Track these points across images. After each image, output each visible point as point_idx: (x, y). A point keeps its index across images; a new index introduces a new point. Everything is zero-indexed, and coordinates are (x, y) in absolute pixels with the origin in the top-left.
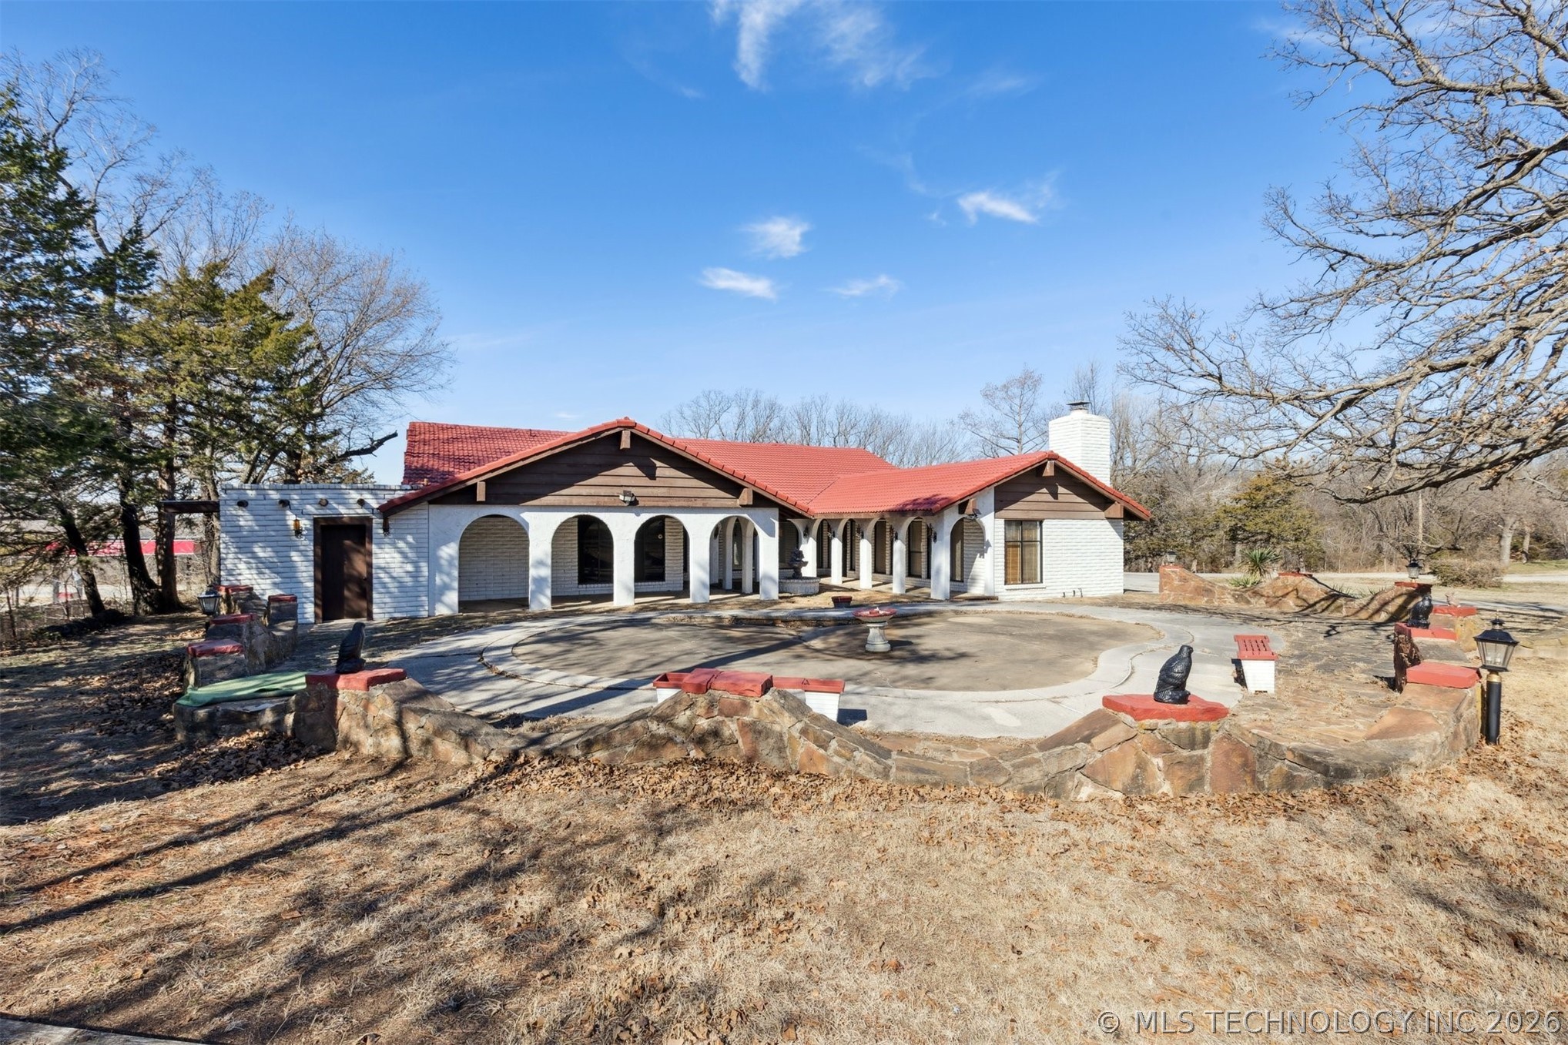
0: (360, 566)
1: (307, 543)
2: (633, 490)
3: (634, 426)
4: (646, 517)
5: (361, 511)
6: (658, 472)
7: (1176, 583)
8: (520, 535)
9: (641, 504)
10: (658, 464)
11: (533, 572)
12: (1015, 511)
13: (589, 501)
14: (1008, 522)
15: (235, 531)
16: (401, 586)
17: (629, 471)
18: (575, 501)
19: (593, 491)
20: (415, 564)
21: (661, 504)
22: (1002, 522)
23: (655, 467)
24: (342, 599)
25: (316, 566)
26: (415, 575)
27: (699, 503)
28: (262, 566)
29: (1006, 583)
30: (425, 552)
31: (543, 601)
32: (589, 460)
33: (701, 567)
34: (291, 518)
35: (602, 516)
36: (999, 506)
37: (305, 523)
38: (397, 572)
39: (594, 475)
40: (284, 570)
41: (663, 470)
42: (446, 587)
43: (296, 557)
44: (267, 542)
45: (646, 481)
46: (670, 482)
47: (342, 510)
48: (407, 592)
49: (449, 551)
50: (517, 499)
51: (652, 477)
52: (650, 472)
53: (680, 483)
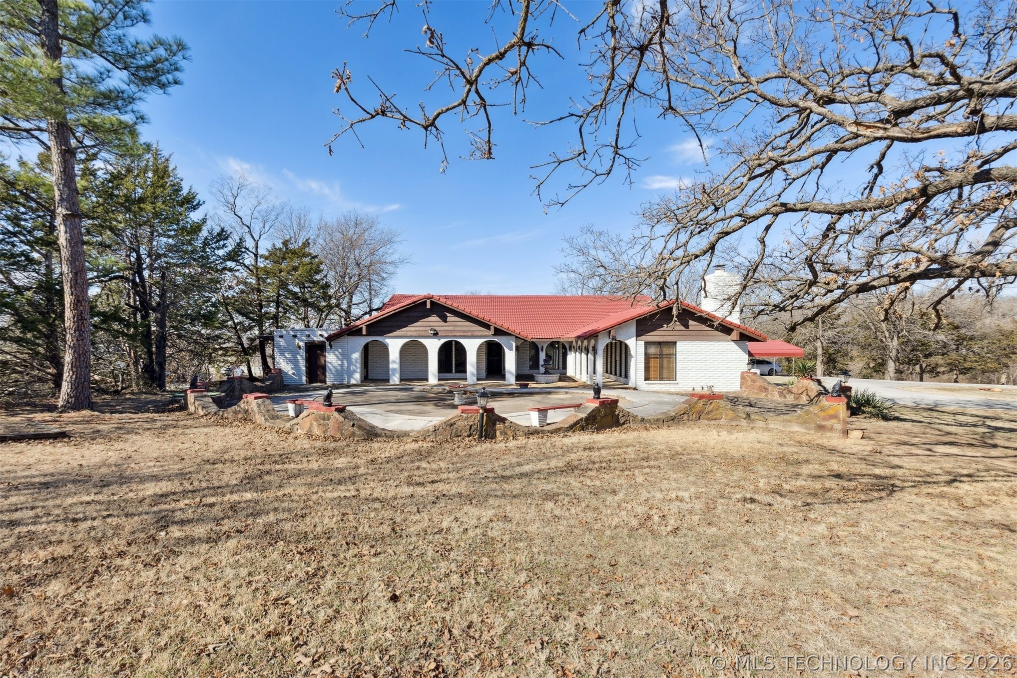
0: (323, 362)
1: (303, 352)
2: (436, 328)
3: (431, 297)
4: (443, 341)
5: (322, 339)
6: (448, 319)
7: (749, 383)
8: (385, 349)
9: (440, 334)
10: (448, 315)
11: (391, 366)
12: (653, 336)
13: (415, 334)
14: (647, 344)
15: (279, 346)
16: (337, 371)
17: (434, 319)
18: (409, 334)
19: (417, 329)
20: (342, 361)
21: (450, 334)
22: (643, 343)
23: (446, 317)
24: (317, 375)
25: (307, 361)
26: (342, 366)
27: (470, 334)
28: (289, 361)
29: (647, 379)
30: (346, 356)
31: (395, 379)
32: (415, 314)
33: (472, 366)
34: (297, 341)
35: (422, 340)
36: (639, 334)
37: (302, 344)
38: (336, 364)
39: (417, 321)
40: (294, 362)
41: (451, 318)
42: (355, 371)
43: (299, 357)
44: (290, 352)
45: (443, 323)
46: (454, 324)
47: (315, 339)
48: (339, 373)
49: (356, 356)
50: (382, 333)
51: (445, 321)
52: (444, 319)
53: (459, 324)
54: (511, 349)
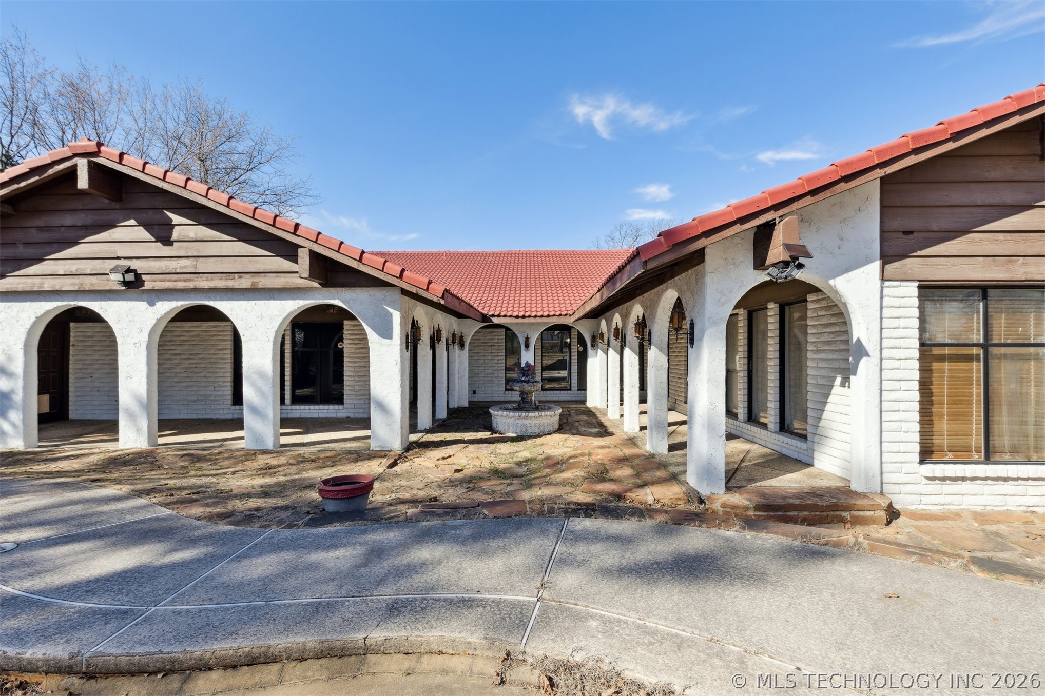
2: (135, 265)
4: (167, 308)
6: (176, 234)
9: (148, 285)
10: (176, 219)
13: (73, 285)
14: (934, 292)
17: (129, 234)
18: (54, 285)
19: (73, 266)
21: (180, 285)
22: (909, 290)
23: (170, 226)
27: (246, 282)
32: (68, 220)
39: (74, 243)
41: (184, 229)
45: (159, 249)
46: (195, 248)
51: (166, 241)
52: (163, 234)
53: (213, 249)
54: (386, 334)
